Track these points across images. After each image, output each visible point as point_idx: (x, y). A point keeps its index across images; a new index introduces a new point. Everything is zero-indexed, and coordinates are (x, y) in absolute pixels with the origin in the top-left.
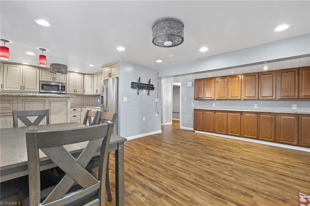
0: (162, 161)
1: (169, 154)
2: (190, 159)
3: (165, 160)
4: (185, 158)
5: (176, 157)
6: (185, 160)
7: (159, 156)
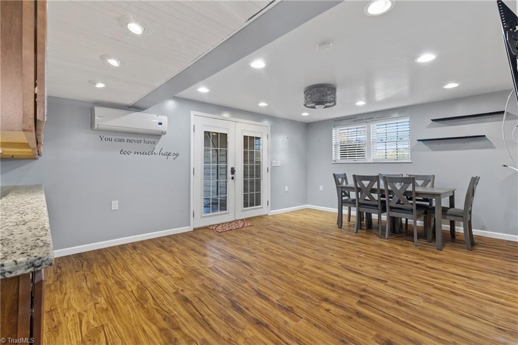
0: (332, 256)
1: (325, 266)
2: (289, 257)
3: (329, 257)
4: (296, 259)
5: (312, 262)
6: (297, 256)
7: (342, 263)
